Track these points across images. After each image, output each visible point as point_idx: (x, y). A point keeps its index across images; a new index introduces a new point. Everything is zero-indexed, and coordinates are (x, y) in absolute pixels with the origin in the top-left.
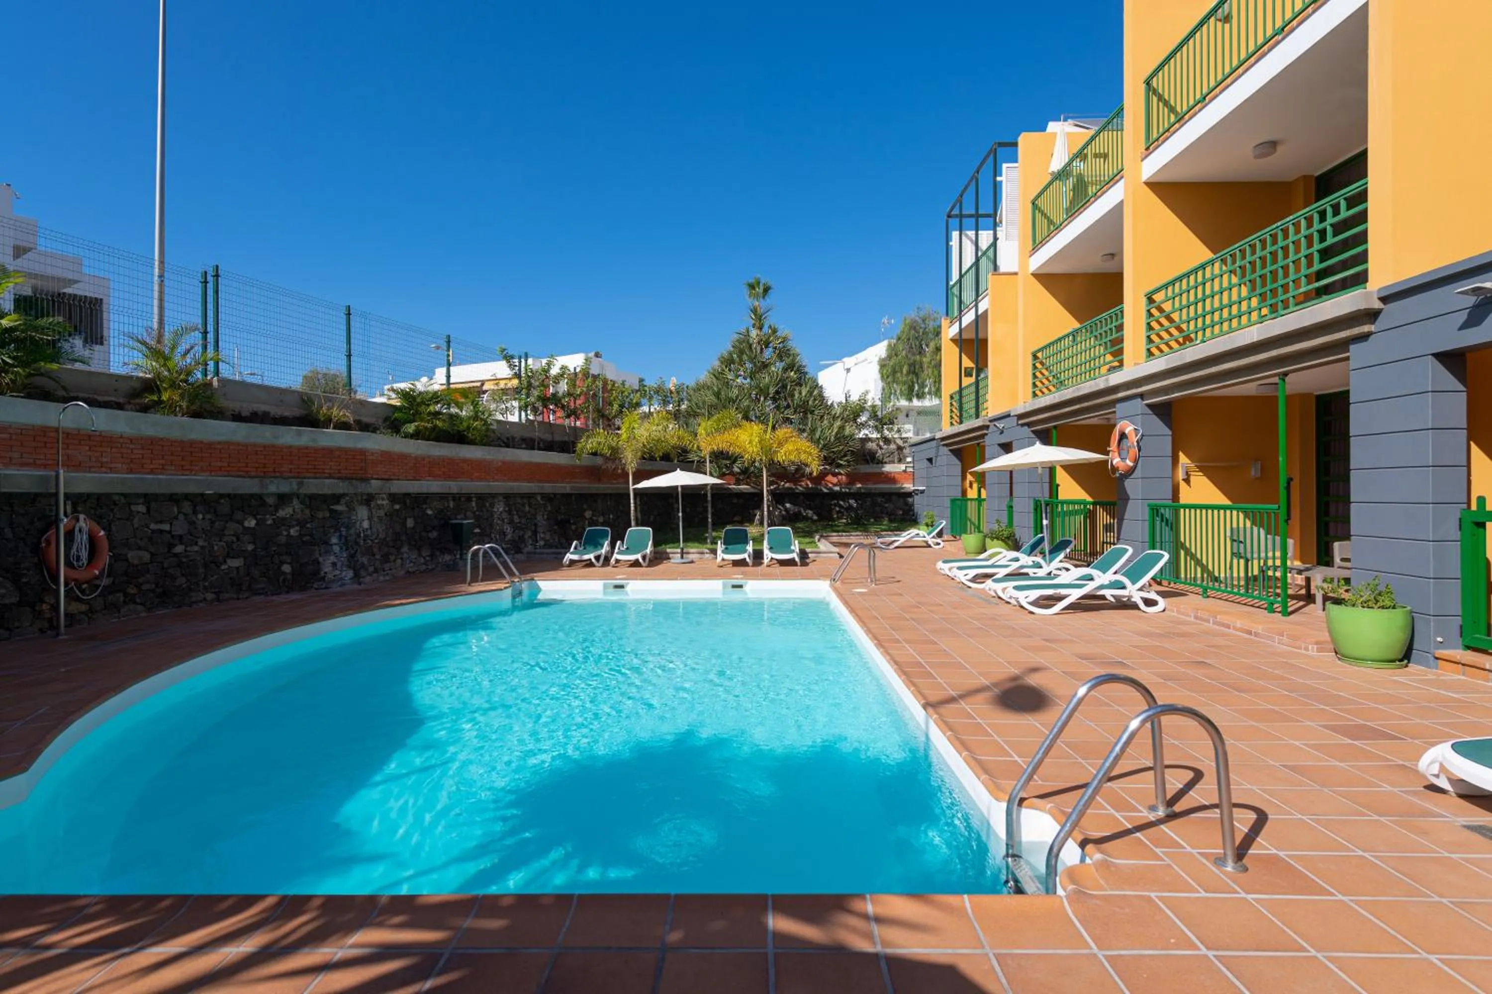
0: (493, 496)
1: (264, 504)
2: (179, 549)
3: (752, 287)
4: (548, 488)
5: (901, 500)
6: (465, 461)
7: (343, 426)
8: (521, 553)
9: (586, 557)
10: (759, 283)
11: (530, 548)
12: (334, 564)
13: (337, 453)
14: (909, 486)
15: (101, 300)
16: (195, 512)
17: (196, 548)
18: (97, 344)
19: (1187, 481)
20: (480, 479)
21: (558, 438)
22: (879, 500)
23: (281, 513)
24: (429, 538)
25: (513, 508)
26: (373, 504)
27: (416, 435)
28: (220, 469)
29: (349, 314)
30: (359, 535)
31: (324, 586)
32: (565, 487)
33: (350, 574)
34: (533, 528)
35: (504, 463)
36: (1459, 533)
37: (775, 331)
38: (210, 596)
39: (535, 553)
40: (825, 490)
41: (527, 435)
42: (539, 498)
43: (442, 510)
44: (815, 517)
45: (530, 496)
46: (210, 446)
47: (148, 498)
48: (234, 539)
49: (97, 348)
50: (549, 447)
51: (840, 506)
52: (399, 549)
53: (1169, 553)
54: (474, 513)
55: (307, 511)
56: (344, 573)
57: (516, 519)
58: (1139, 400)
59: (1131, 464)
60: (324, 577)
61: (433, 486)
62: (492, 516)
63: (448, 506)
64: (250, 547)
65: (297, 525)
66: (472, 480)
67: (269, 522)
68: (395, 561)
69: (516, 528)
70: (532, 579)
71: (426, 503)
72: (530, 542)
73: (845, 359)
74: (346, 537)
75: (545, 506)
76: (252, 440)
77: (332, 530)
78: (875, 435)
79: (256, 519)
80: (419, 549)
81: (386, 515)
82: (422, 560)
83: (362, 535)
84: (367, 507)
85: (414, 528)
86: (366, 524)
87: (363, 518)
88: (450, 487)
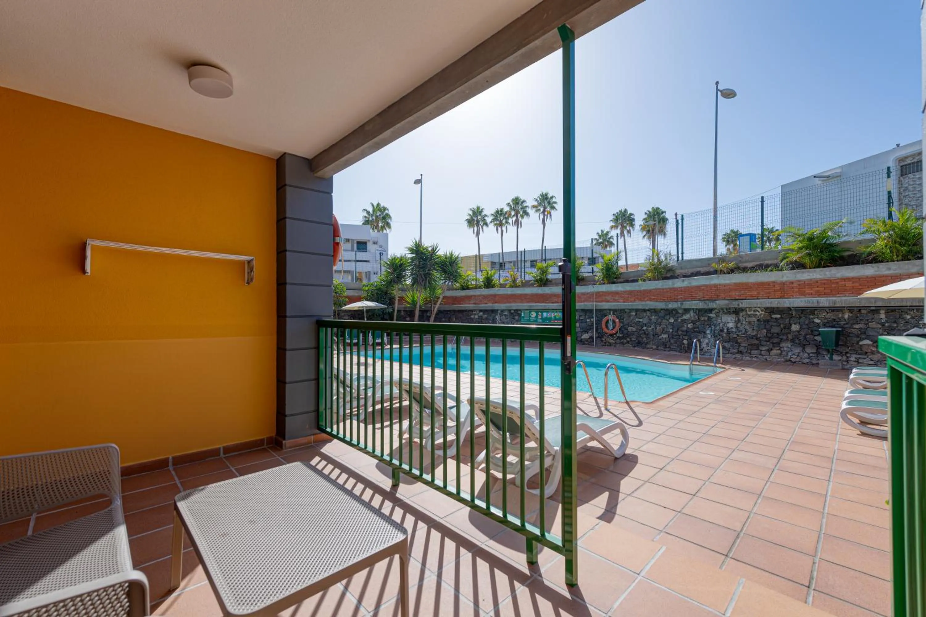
1: (677, 313)
2: (645, 328)
12: (707, 344)
16: (652, 316)
17: (650, 329)
26: (741, 314)
28: (654, 299)
30: (722, 331)
38: (654, 347)
46: (650, 291)
47: (637, 310)
48: (665, 326)
52: (776, 345)
64: (671, 331)
65: (692, 323)
67: (679, 321)
74: (714, 331)
77: (708, 327)
79: (674, 319)
80: (804, 347)
81: (758, 320)
82: (806, 355)
83: (725, 331)
84: (734, 316)
85: (798, 332)
86: (731, 325)
87: (730, 322)
88: (818, 302)
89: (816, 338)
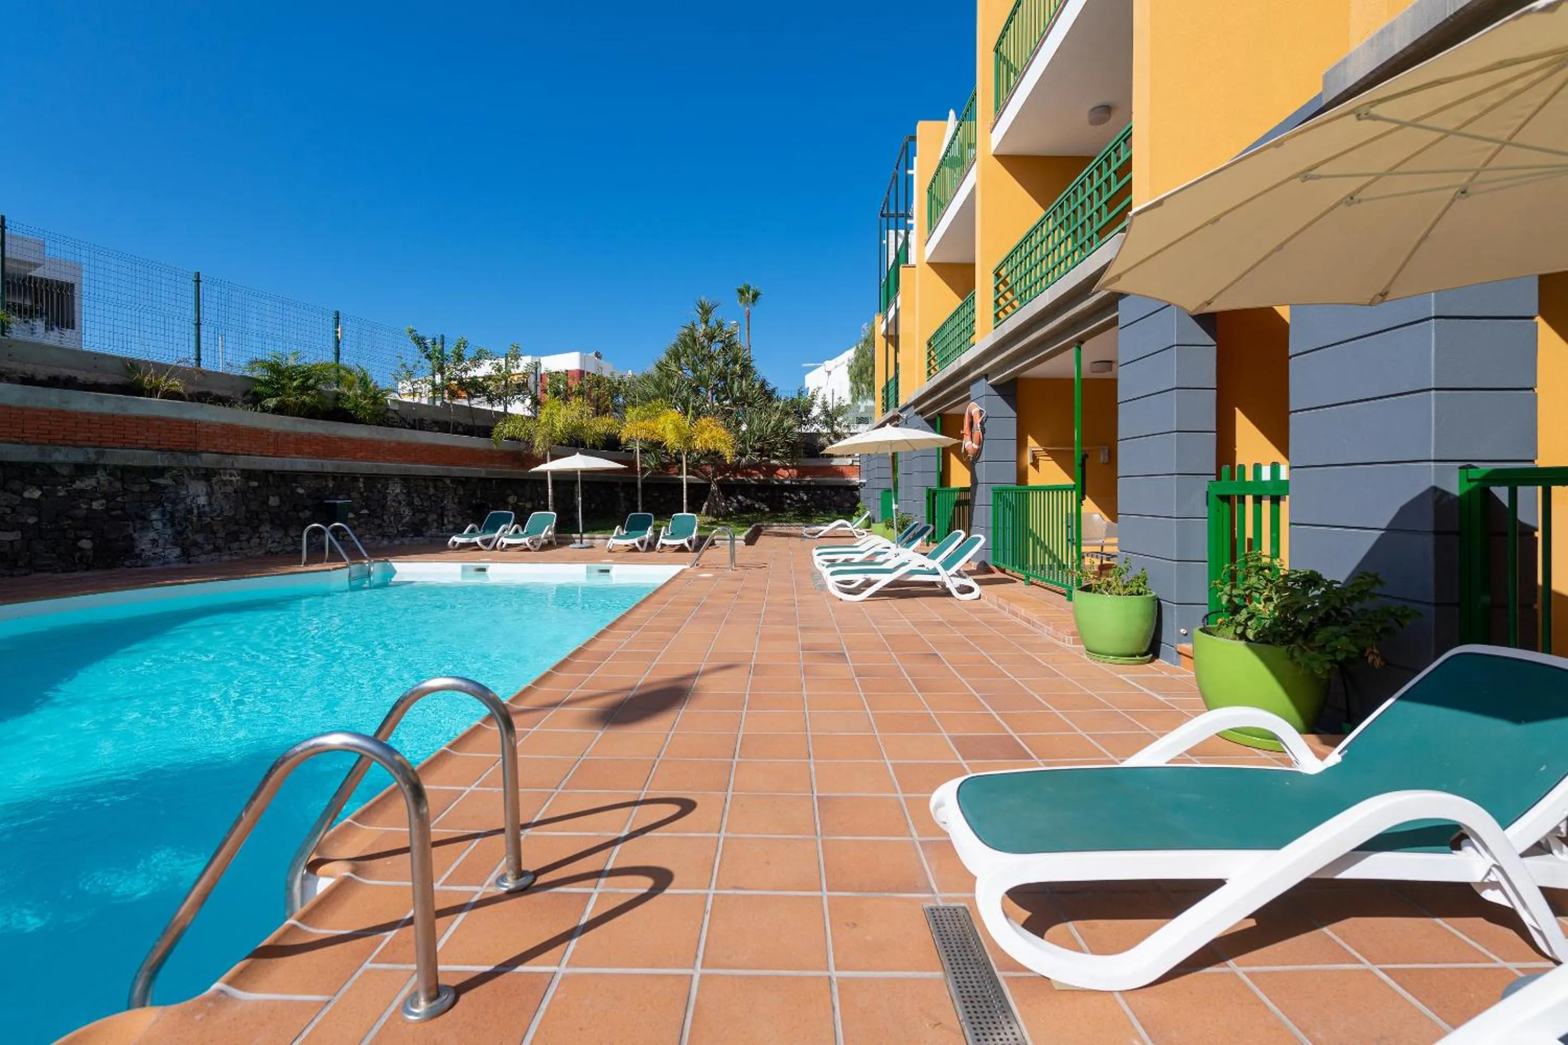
0: (388, 477)
1: (52, 473)
3: (741, 292)
4: (458, 471)
5: (849, 493)
6: (342, 439)
7: (171, 395)
8: (423, 536)
9: (473, 540)
10: (748, 288)
11: (434, 531)
12: (154, 541)
13: (157, 423)
14: (856, 480)
15: (73, 285)
18: (68, 327)
19: (1035, 464)
20: (364, 459)
21: (479, 423)
22: (828, 492)
23: (79, 485)
24: (299, 518)
25: (413, 490)
26: (214, 480)
27: (280, 410)
29: (198, 281)
30: (190, 511)
31: (139, 564)
32: (480, 471)
33: (177, 551)
34: (440, 511)
35: (399, 444)
36: (1206, 508)
37: (720, 326)
39: (438, 537)
40: (776, 483)
41: (441, 418)
42: (448, 482)
43: (318, 490)
44: (767, 509)
45: (436, 479)
48: (8, 511)
49: (68, 332)
50: (470, 431)
51: (792, 499)
52: (255, 529)
53: (985, 537)
54: (361, 494)
55: (118, 485)
56: (167, 552)
57: (417, 502)
58: (984, 380)
59: (976, 447)
60: (141, 554)
61: (302, 464)
62: (385, 498)
63: (327, 486)
64: (32, 520)
65: (102, 498)
66: (355, 459)
67: (61, 494)
68: (248, 540)
69: (415, 510)
70: (387, 561)
71: (296, 482)
72: (435, 525)
73: (827, 362)
74: (172, 513)
75: (455, 489)
76: (29, 404)
77: (152, 506)
78: (825, 430)
79: (41, 489)
80: (286, 529)
81: (235, 492)
82: (290, 540)
83: (195, 511)
84: (203, 482)
85: (279, 507)
86: (202, 500)
87: (198, 494)
88: (322, 465)
89: (301, 514)
